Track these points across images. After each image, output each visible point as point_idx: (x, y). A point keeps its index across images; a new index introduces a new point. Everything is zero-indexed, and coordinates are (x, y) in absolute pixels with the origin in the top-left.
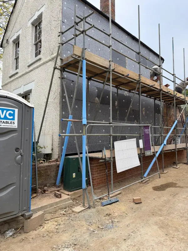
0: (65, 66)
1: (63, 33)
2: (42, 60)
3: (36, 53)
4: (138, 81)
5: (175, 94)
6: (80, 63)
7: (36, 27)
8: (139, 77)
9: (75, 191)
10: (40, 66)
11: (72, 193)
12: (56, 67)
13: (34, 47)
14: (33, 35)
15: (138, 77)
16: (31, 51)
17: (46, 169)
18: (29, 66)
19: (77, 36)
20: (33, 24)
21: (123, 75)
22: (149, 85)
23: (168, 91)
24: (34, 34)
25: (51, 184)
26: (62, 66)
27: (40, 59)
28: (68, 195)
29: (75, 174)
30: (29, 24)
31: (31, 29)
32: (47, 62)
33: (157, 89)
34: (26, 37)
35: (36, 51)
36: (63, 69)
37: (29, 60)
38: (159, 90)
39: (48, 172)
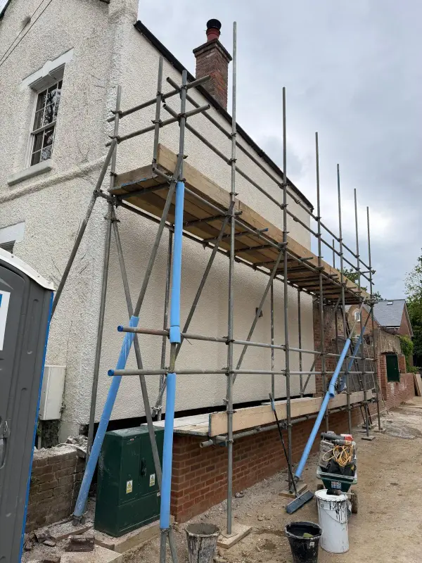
0: (124, 192)
1: (121, 115)
2: (52, 171)
3: (33, 155)
4: (282, 246)
5: (344, 282)
6: (172, 188)
7: (41, 96)
8: (284, 237)
9: (129, 534)
10: (46, 185)
11: (123, 539)
12: (101, 191)
13: (31, 141)
14: (31, 111)
15: (282, 238)
16: (22, 150)
17: (48, 470)
18: (12, 184)
19: (161, 124)
20: (34, 88)
21: (255, 229)
22: (299, 257)
23: (332, 273)
24: (34, 110)
25: (57, 513)
26: (115, 190)
27: (48, 170)
28: (112, 548)
29: (131, 482)
30: (25, 86)
31: (27, 97)
32: (67, 179)
33: (314, 267)
34: (11, 115)
35: (34, 151)
36: (116, 198)
37: (15, 171)
38: (318, 269)
39: (52, 476)
